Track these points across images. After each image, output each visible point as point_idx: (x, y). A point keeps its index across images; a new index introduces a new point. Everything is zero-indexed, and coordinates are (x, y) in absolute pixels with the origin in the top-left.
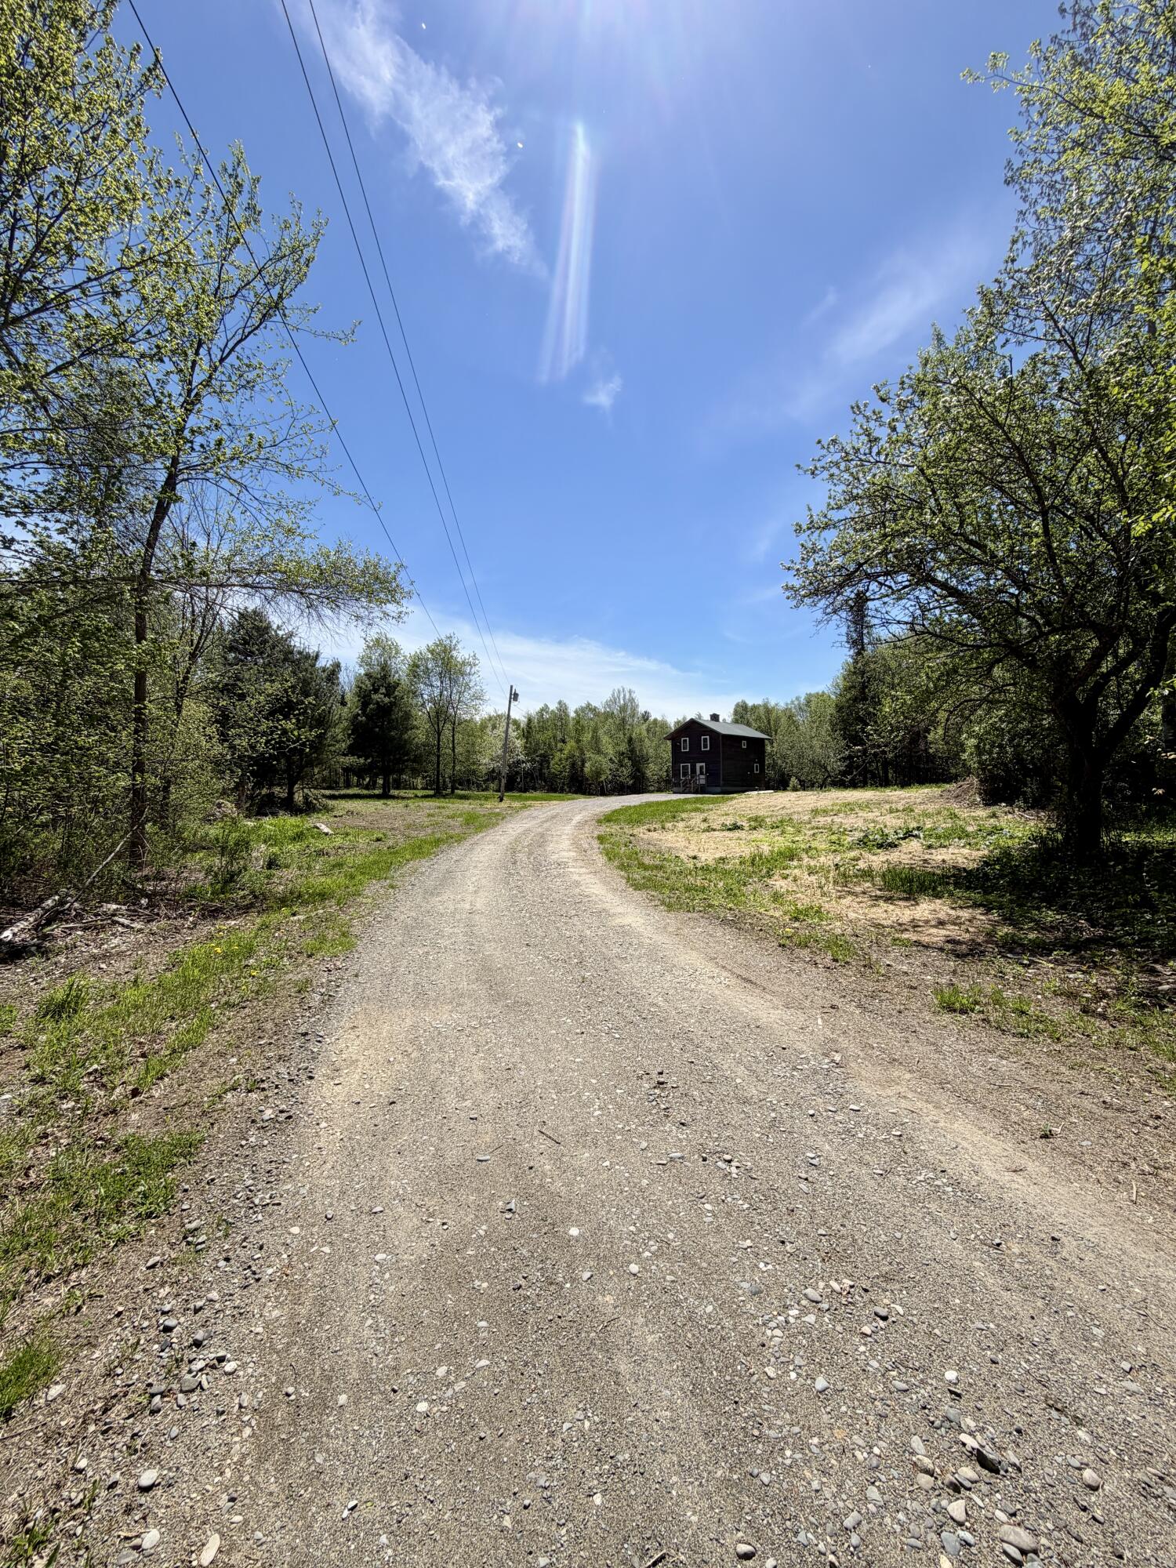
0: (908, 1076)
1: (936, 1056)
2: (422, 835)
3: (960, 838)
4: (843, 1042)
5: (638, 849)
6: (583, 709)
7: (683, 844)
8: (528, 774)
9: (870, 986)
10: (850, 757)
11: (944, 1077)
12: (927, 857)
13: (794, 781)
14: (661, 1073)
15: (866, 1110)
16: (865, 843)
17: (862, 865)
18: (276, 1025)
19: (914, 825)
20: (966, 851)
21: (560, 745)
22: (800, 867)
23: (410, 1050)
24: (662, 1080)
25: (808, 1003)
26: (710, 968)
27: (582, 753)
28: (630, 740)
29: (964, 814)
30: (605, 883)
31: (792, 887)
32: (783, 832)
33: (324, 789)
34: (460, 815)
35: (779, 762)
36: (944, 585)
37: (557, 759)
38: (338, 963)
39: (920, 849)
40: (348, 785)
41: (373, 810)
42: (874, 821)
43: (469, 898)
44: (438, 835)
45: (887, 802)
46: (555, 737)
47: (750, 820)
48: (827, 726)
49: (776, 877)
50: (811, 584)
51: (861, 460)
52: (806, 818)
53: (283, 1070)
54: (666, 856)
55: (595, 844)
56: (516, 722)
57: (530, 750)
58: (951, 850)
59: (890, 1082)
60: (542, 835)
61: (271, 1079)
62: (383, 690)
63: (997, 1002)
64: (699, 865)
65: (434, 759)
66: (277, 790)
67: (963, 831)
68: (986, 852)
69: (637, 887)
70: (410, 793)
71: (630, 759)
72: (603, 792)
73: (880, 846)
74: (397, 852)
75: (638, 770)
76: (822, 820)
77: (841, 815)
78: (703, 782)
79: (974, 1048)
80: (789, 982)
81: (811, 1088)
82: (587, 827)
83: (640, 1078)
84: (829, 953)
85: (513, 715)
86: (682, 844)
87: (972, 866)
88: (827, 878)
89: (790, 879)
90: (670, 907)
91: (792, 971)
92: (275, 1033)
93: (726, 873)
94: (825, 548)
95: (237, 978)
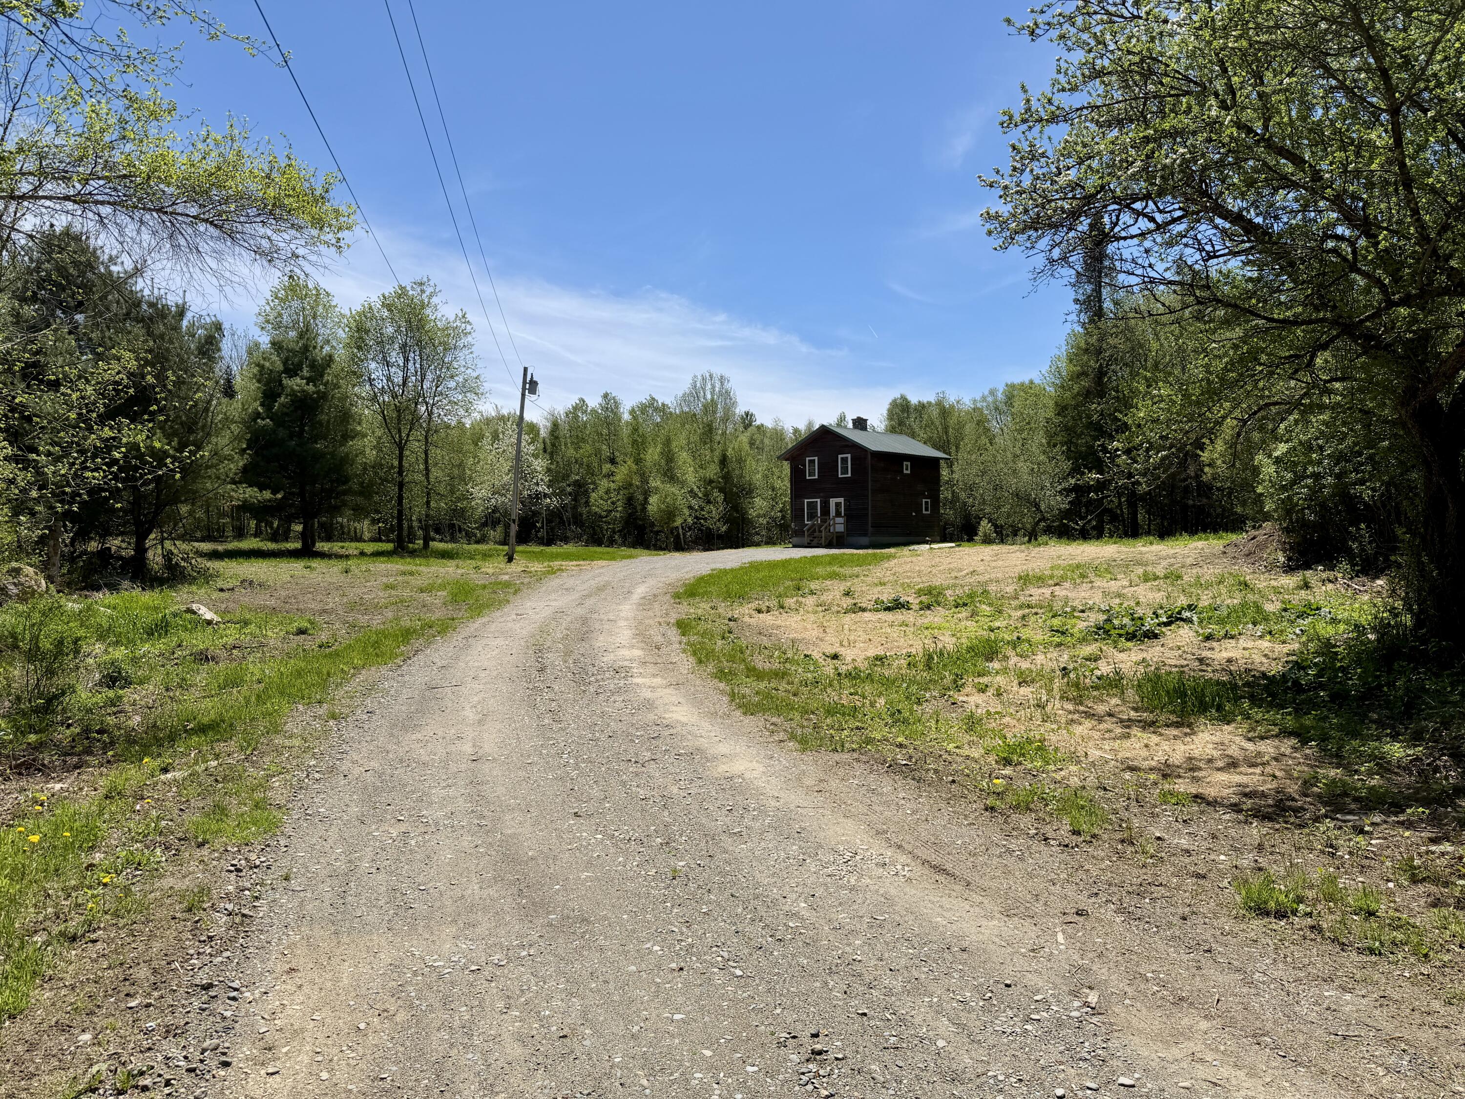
0: (1204, 1025)
1: (1245, 990)
2: (377, 622)
3: (1255, 624)
4: (1101, 971)
5: (743, 643)
6: (643, 408)
7: (815, 633)
8: (555, 516)
9: (1133, 876)
10: (1076, 489)
11: (1258, 1024)
12: (1206, 654)
13: (985, 526)
14: (815, 1036)
15: (1144, 1085)
16: (1107, 632)
17: (1104, 668)
18: (155, 971)
19: (1183, 601)
20: (1265, 644)
21: (607, 467)
22: (1005, 671)
23: (393, 1009)
24: (818, 1047)
25: (1039, 907)
26: (877, 849)
27: (645, 480)
28: (724, 461)
29: (1262, 582)
30: (696, 702)
31: (995, 706)
32: (974, 614)
33: (202, 540)
34: (442, 587)
35: (963, 495)
36: (1237, 218)
37: (601, 491)
38: (253, 856)
39: (1196, 640)
40: (240, 534)
41: (286, 577)
42: (1119, 595)
43: (470, 733)
44: (406, 622)
45: (1139, 563)
46: (598, 452)
47: (919, 593)
48: (1040, 438)
49: (968, 689)
50: (1026, 211)
51: (1108, 13)
52: (1010, 589)
53: (174, 1052)
54: (790, 655)
55: (674, 634)
56: (533, 428)
57: (556, 477)
58: (1242, 642)
59: (1178, 1036)
60: (585, 621)
61: (157, 1070)
62: (306, 372)
63: (1330, 898)
64: (843, 669)
65: (393, 490)
66: (114, 543)
67: (1259, 609)
68: (1296, 646)
69: (748, 709)
70: (352, 548)
71: (721, 490)
72: (680, 545)
73: (1131, 637)
74: (337, 654)
75: (736, 508)
76: (1037, 593)
77: (1067, 585)
78: (840, 528)
79: (1302, 974)
80: (1007, 872)
81: (1053, 1052)
82: (656, 606)
83: (782, 1045)
84: (1066, 820)
85: (528, 416)
86: (813, 633)
87: (1275, 669)
88: (1050, 691)
89: (991, 692)
90: (804, 743)
91: (1010, 852)
92: (155, 986)
93: (888, 683)
94: (1049, 153)
95: (75, 888)
